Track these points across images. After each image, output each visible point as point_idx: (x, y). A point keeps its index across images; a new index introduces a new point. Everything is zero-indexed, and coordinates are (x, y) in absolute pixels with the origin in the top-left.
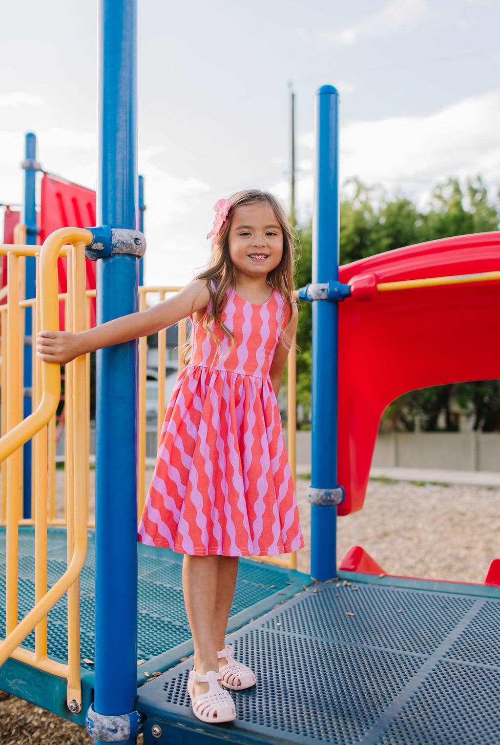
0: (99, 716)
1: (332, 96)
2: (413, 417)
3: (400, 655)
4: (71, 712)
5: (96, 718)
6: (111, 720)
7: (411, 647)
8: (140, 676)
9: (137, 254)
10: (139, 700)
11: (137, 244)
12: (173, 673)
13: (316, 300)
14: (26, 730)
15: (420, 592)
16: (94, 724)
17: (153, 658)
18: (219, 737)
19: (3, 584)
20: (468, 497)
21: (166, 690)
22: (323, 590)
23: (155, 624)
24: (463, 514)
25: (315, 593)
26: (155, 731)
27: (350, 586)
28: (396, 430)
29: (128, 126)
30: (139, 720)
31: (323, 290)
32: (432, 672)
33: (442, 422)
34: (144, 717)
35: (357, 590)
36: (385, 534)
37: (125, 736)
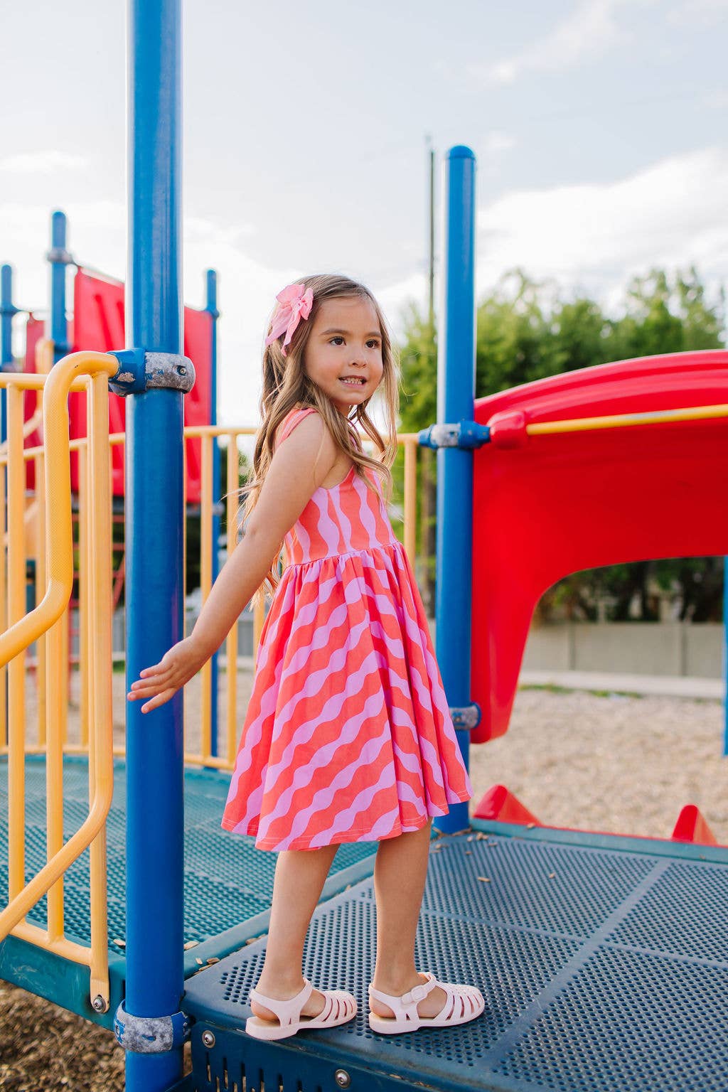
0: (132, 1018)
1: (467, 161)
2: (596, 600)
3: (547, 937)
4: (95, 1012)
5: (127, 1021)
6: (147, 1024)
7: (563, 926)
8: (188, 964)
9: (181, 387)
10: (186, 997)
11: (180, 374)
12: (235, 960)
13: (443, 447)
14: (54, 1026)
15: (582, 850)
16: (125, 1029)
17: (209, 939)
18: (293, 1050)
19: (4, 834)
20: (668, 712)
21: (223, 983)
22: (449, 845)
23: (215, 891)
24: (658, 736)
25: (437, 849)
26: (206, 1039)
27: (487, 840)
28: (573, 619)
29: (169, 209)
30: (185, 1024)
31: (452, 433)
32: (589, 961)
33: (635, 608)
34: (192, 1020)
35: (495, 846)
36: (551, 764)
37: (166, 1045)
